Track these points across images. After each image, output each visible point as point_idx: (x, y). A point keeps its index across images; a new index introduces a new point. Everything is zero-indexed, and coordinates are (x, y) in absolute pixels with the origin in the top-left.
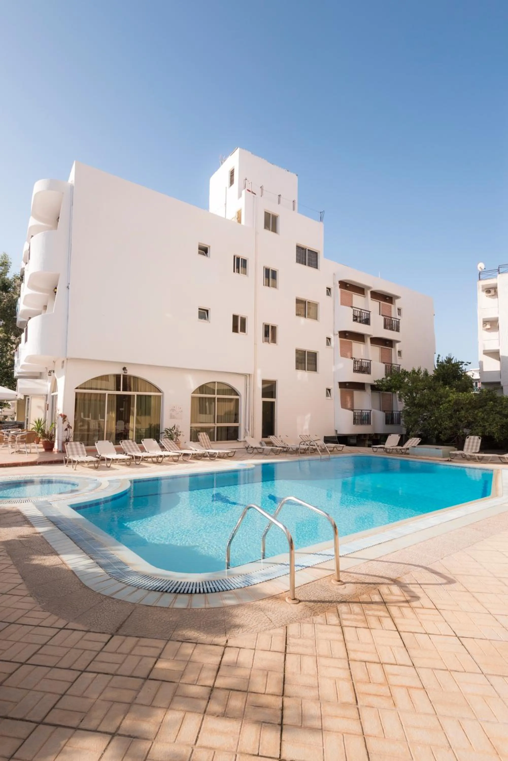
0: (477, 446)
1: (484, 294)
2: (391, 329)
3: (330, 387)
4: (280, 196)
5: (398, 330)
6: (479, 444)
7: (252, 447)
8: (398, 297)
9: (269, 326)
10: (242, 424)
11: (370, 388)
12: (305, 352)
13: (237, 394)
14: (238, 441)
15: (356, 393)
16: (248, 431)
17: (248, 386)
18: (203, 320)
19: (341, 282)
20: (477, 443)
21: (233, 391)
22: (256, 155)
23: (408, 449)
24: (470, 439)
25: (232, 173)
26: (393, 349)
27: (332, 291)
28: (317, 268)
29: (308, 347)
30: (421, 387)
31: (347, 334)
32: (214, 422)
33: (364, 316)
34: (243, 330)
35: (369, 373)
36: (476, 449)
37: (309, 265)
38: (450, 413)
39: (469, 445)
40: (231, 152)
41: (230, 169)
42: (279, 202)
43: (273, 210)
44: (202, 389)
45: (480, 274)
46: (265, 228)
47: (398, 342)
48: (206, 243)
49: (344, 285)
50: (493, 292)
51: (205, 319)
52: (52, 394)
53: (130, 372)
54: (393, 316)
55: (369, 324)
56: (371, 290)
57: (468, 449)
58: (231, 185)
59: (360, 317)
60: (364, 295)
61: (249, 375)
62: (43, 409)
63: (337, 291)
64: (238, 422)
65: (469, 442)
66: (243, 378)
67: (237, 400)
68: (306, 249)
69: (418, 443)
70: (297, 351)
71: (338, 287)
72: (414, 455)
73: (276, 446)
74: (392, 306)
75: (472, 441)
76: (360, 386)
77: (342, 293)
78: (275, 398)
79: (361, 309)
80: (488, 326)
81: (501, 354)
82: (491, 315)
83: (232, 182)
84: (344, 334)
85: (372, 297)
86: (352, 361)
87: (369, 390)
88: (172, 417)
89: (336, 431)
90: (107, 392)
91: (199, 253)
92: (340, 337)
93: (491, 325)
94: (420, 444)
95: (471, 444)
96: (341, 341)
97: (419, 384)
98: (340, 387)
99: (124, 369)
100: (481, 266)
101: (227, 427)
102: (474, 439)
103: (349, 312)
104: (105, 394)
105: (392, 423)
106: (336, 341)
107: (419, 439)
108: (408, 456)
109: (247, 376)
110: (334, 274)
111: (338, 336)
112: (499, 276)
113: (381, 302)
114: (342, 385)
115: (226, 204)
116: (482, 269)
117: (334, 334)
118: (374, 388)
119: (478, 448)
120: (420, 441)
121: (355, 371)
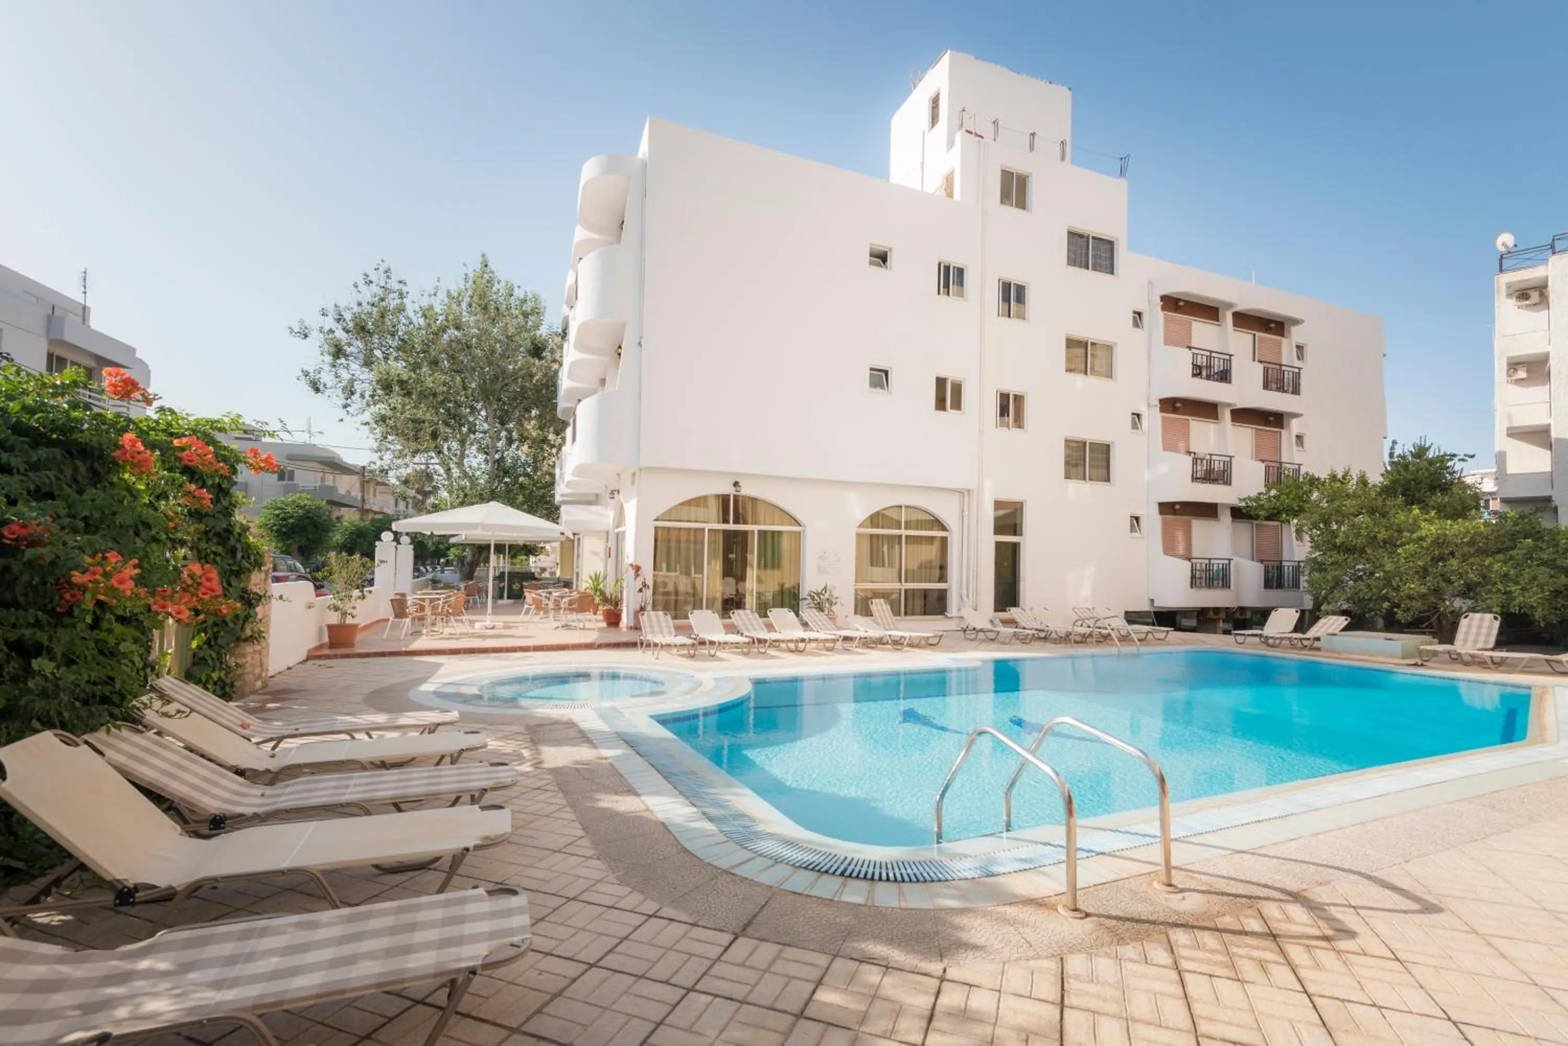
0: (1488, 635)
1: (1513, 302)
2: (1281, 389)
3: (1137, 513)
4: (1033, 135)
5: (1296, 391)
6: (1495, 632)
7: (974, 629)
8: (1296, 322)
9: (1008, 395)
10: (954, 586)
11: (1228, 512)
12: (1085, 443)
13: (944, 529)
14: (947, 617)
15: (1199, 526)
16: (965, 598)
17: (966, 513)
18: (878, 390)
19: (1164, 298)
20: (1490, 628)
21: (938, 524)
22: (984, 58)
23: (1318, 639)
24: (1472, 619)
25: (935, 102)
26: (1283, 432)
27: (1145, 318)
28: (1112, 273)
29: (1091, 434)
30: (1352, 510)
31: (1178, 405)
32: (900, 581)
33: (1218, 366)
34: (957, 405)
35: (1228, 482)
36: (1486, 642)
37: (1095, 269)
38: (1420, 563)
39: (1467, 633)
40: (933, 61)
41: (931, 94)
42: (1032, 148)
43: (1018, 165)
44: (876, 519)
45: (1502, 256)
46: (1002, 202)
47: (1296, 415)
48: (885, 242)
49: (1172, 303)
50: (1535, 297)
51: (882, 387)
52: (617, 530)
53: (747, 490)
54: (1284, 362)
55: (1230, 382)
56: (1234, 310)
57: (1465, 641)
58: (933, 127)
59: (1209, 367)
60: (1218, 321)
61: (969, 491)
62: (602, 555)
63: (1156, 317)
64: (946, 582)
65: (1469, 626)
66: (955, 499)
67: (944, 541)
68: (1088, 237)
69: (1342, 627)
70: (1068, 442)
71: (1159, 308)
72: (1332, 652)
73: (1024, 628)
74: (1284, 341)
75: (1475, 623)
76: (1208, 510)
77: (1167, 320)
78: (1021, 535)
79: (1211, 352)
80: (1522, 374)
81: (1554, 434)
82: (1531, 347)
83: (934, 119)
84: (1170, 405)
85: (1235, 325)
86: (1189, 460)
87: (1226, 517)
88: (820, 570)
89: (1152, 601)
90: (707, 526)
91: (871, 263)
92: (1162, 410)
93: (1528, 372)
94: (1345, 629)
95: (1474, 630)
96: (1164, 420)
97: (1348, 502)
98: (1161, 513)
99: (736, 484)
100: (1506, 240)
101: (925, 590)
102: (1482, 620)
103: (1183, 359)
104: (703, 530)
105: (1280, 586)
106: (1153, 419)
107: (1344, 618)
108: (1318, 653)
109: (963, 493)
110: (1150, 283)
111: (1158, 409)
112: (1553, 259)
113: (1258, 334)
114: (1167, 508)
115: (922, 164)
116: (1506, 247)
117: (1149, 406)
118: (1238, 513)
119: (1493, 640)
120: (1346, 622)
121: (1195, 479)
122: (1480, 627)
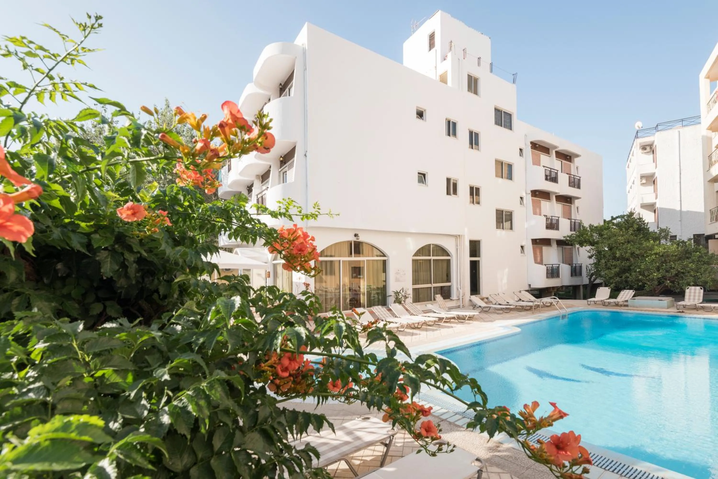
0: (699, 296)
1: (641, 151)
2: (574, 187)
3: (523, 244)
4: (479, 58)
5: (579, 187)
6: (702, 295)
8: (577, 156)
9: (473, 188)
10: (454, 283)
11: (555, 243)
12: (503, 211)
13: (448, 255)
14: (451, 300)
15: (545, 249)
16: (459, 289)
17: (459, 247)
18: (421, 184)
19: (532, 143)
20: (700, 293)
21: (443, 251)
22: (455, 17)
23: (627, 301)
24: (691, 289)
25: (432, 37)
26: (572, 206)
27: (524, 151)
28: (511, 129)
29: (505, 207)
30: (622, 241)
31: (537, 193)
32: (431, 283)
33: (553, 175)
34: (455, 192)
35: (557, 229)
36: (699, 299)
37: (504, 127)
38: (658, 264)
39: (690, 296)
41: (430, 32)
42: (479, 64)
43: (475, 73)
44: (420, 252)
45: (637, 132)
46: (468, 91)
47: (578, 198)
48: (422, 106)
49: (535, 146)
50: (648, 149)
51: (423, 183)
53: (362, 238)
54: (572, 173)
55: (557, 183)
56: (557, 150)
57: (689, 299)
58: (430, 50)
59: (550, 175)
60: (549, 154)
61: (459, 236)
62: (264, 276)
63: (528, 150)
64: (450, 282)
65: (690, 292)
66: (453, 240)
67: (448, 261)
68: (501, 111)
69: (632, 295)
70: (497, 211)
71: (530, 148)
72: (634, 307)
74: (572, 164)
75: (693, 291)
76: (547, 242)
77: (532, 153)
78: (479, 256)
79: (551, 169)
80: (644, 181)
81: (658, 206)
82: (649, 169)
83: (432, 45)
85: (557, 157)
86: (545, 218)
87: (554, 245)
88: (397, 280)
89: (530, 285)
90: (342, 259)
91: (417, 117)
92: (532, 196)
93: (646, 180)
94: (634, 296)
95: (692, 294)
96: (532, 199)
97: (620, 238)
98: (533, 244)
99: (356, 235)
100: (639, 125)
101: (441, 287)
102: (695, 290)
103: (541, 172)
104: (340, 261)
106: (528, 199)
107: (632, 291)
108: (626, 308)
109: (457, 237)
110: (526, 135)
111: (530, 195)
112: (657, 134)
113: (563, 161)
114: (535, 242)
115: (436, 67)
116: (639, 127)
117: (526, 193)
118: (560, 243)
119: (701, 298)
120: (634, 293)
121: (547, 228)
122: (695, 293)
